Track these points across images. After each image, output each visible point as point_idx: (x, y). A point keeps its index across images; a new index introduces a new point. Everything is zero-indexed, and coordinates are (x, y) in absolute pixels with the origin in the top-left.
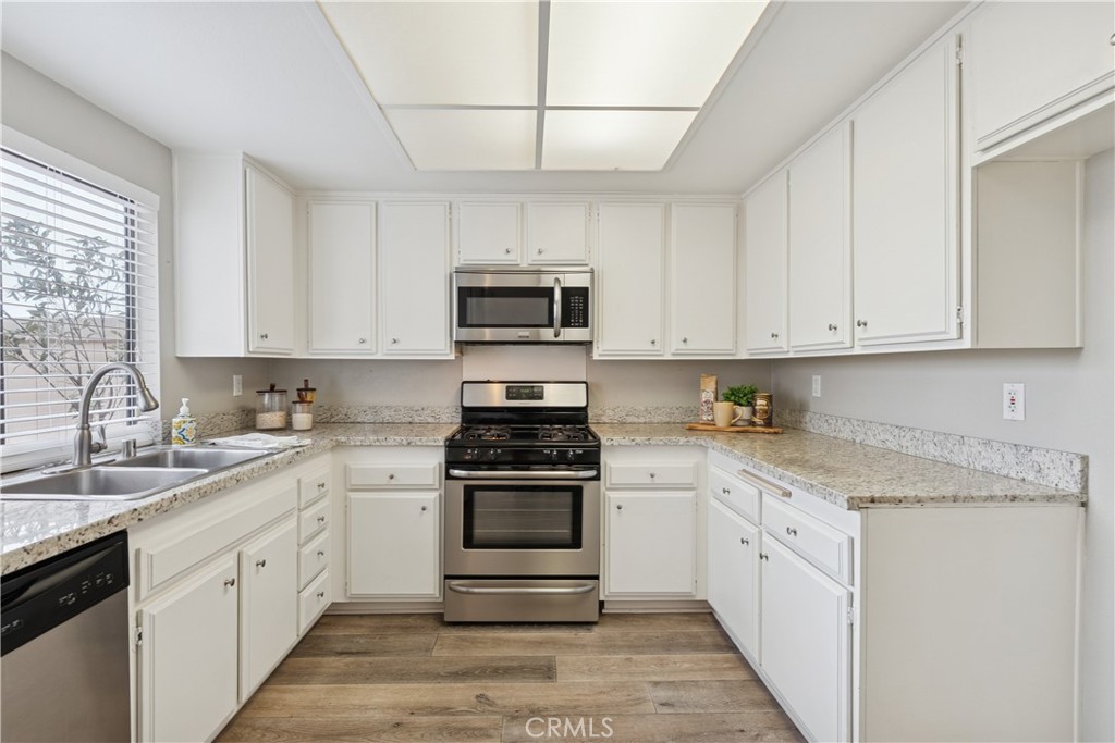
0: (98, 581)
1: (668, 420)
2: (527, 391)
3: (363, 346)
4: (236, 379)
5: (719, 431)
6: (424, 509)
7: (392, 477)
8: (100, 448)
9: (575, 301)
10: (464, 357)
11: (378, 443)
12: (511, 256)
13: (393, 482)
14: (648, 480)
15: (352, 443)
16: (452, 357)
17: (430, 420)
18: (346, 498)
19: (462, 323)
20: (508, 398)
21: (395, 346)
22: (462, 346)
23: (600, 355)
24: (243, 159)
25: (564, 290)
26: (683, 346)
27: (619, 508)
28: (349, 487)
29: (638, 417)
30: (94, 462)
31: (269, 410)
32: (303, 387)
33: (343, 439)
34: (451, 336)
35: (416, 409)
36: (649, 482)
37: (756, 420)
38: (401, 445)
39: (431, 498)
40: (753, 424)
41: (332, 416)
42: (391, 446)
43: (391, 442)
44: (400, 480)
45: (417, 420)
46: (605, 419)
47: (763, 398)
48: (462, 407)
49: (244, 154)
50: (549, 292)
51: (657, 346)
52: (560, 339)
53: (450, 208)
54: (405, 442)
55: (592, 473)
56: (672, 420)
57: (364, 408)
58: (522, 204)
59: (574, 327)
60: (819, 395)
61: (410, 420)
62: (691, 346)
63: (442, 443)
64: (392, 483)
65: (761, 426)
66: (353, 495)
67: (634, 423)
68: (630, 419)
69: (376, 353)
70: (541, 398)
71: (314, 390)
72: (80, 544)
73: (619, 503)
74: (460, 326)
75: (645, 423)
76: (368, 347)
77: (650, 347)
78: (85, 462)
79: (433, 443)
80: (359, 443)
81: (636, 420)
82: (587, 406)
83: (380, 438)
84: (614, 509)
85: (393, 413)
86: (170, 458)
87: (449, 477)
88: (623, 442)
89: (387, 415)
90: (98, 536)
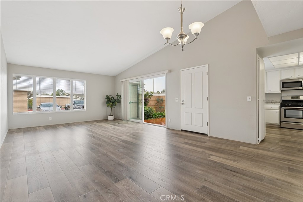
2: (296, 97)
6: (277, 113)
11: (269, 104)
12: (292, 77)
16: (281, 92)
19: (283, 87)
20: (292, 98)
21: (270, 91)
22: (282, 91)
34: (280, 89)
44: (273, 108)
48: (282, 100)
50: (301, 82)
53: (280, 71)
58: (295, 69)
63: (280, 104)
69: (267, 92)
70: (299, 98)
87: (281, 108)
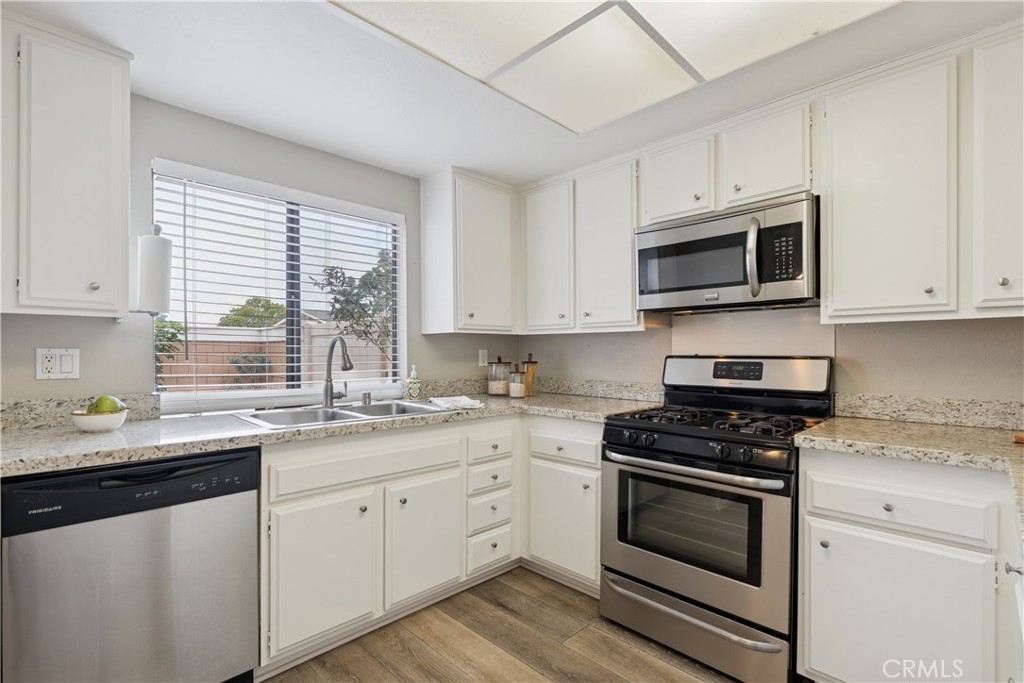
0: (227, 480)
2: (741, 368)
3: (563, 321)
4: (482, 353)
7: (560, 449)
8: (340, 396)
9: (782, 245)
10: (673, 330)
12: (701, 203)
13: (561, 454)
16: (641, 328)
17: (639, 397)
18: (529, 464)
19: (644, 289)
20: (716, 376)
21: (588, 320)
23: (831, 317)
24: (453, 172)
25: (760, 233)
26: (1000, 293)
27: (824, 545)
28: (531, 453)
29: (931, 413)
30: (335, 405)
31: (495, 379)
32: (527, 360)
33: (525, 408)
34: (635, 304)
35: (625, 385)
36: (881, 517)
38: (568, 418)
39: (593, 476)
41: (559, 388)
42: (560, 418)
43: (560, 414)
44: (567, 454)
45: (626, 396)
46: (865, 412)
48: (665, 384)
49: (453, 167)
50: (740, 239)
51: (940, 298)
53: (637, 166)
54: (571, 416)
55: (779, 485)
57: (582, 382)
58: (717, 136)
59: (781, 280)
61: (621, 396)
63: (603, 420)
64: (559, 456)
66: (535, 462)
67: (925, 423)
69: (575, 327)
70: (759, 378)
71: (536, 362)
72: (203, 451)
73: (826, 539)
74: (642, 293)
76: (567, 322)
77: (926, 300)
78: (329, 404)
79: (593, 419)
80: (536, 413)
81: (926, 418)
82: (828, 391)
83: (552, 409)
85: (606, 388)
86: (394, 409)
87: (605, 458)
88: (831, 446)
90: (220, 449)
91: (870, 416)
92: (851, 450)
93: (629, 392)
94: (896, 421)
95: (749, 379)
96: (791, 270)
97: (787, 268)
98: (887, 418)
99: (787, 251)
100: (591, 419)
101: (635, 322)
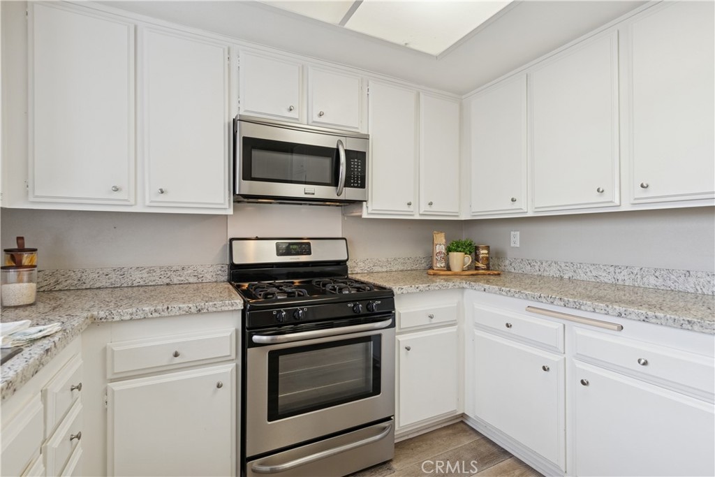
1: (402, 268)
2: (297, 247)
3: (116, 195)
5: (456, 275)
6: (219, 386)
7: (176, 355)
9: (355, 164)
11: (155, 315)
12: (293, 115)
14: (426, 321)
15: (117, 318)
16: (229, 211)
17: (192, 280)
18: (106, 392)
19: (248, 176)
20: (279, 254)
21: (162, 197)
23: (369, 214)
25: (347, 153)
26: (428, 208)
27: (408, 349)
28: (109, 376)
29: (382, 267)
32: (15, 247)
33: (102, 314)
34: (233, 189)
35: (174, 268)
36: (428, 323)
37: (480, 265)
38: (189, 313)
39: (226, 372)
40: (477, 268)
42: (175, 316)
43: (175, 312)
44: (186, 357)
45: (176, 280)
47: (483, 248)
48: (231, 264)
50: (335, 153)
51: (412, 208)
52: (341, 197)
53: (229, 54)
54: (194, 310)
55: (389, 322)
56: (405, 268)
58: (303, 67)
59: (353, 187)
60: (518, 246)
61: (167, 281)
62: (434, 208)
64: (176, 362)
65: (483, 269)
66: (119, 386)
68: (376, 269)
69: (136, 204)
70: (309, 253)
71: (31, 249)
73: (408, 345)
74: (244, 178)
75: (387, 272)
76: (124, 197)
77: (406, 208)
79: (231, 309)
80: (127, 317)
81: (380, 269)
82: (348, 259)
83: (159, 307)
84: (403, 351)
85: (145, 275)
88: (411, 290)
89: (137, 278)
91: (359, 272)
92: (418, 290)
93: (180, 276)
94: (370, 273)
95: (303, 254)
96: (359, 182)
97: (357, 180)
98: (366, 271)
99: (358, 168)
100: (226, 309)
101: (227, 206)
